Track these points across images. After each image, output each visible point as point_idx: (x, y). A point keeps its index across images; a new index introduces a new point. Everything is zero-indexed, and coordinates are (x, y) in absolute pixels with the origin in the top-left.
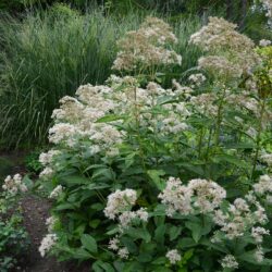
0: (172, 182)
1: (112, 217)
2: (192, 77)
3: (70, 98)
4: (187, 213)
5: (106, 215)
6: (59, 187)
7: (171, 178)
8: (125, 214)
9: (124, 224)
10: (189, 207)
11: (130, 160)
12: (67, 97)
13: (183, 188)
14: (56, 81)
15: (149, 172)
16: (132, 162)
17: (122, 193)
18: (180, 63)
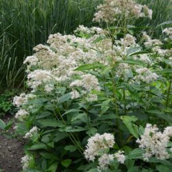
0: (149, 128)
1: (92, 158)
2: (165, 30)
3: (43, 46)
4: (162, 158)
5: (86, 157)
6: (35, 128)
7: (148, 125)
8: (104, 156)
9: (102, 166)
10: (165, 152)
11: (105, 106)
12: (40, 46)
13: (159, 134)
14: (26, 29)
15: (121, 117)
16: (107, 108)
17: (101, 137)
18: (151, 17)
